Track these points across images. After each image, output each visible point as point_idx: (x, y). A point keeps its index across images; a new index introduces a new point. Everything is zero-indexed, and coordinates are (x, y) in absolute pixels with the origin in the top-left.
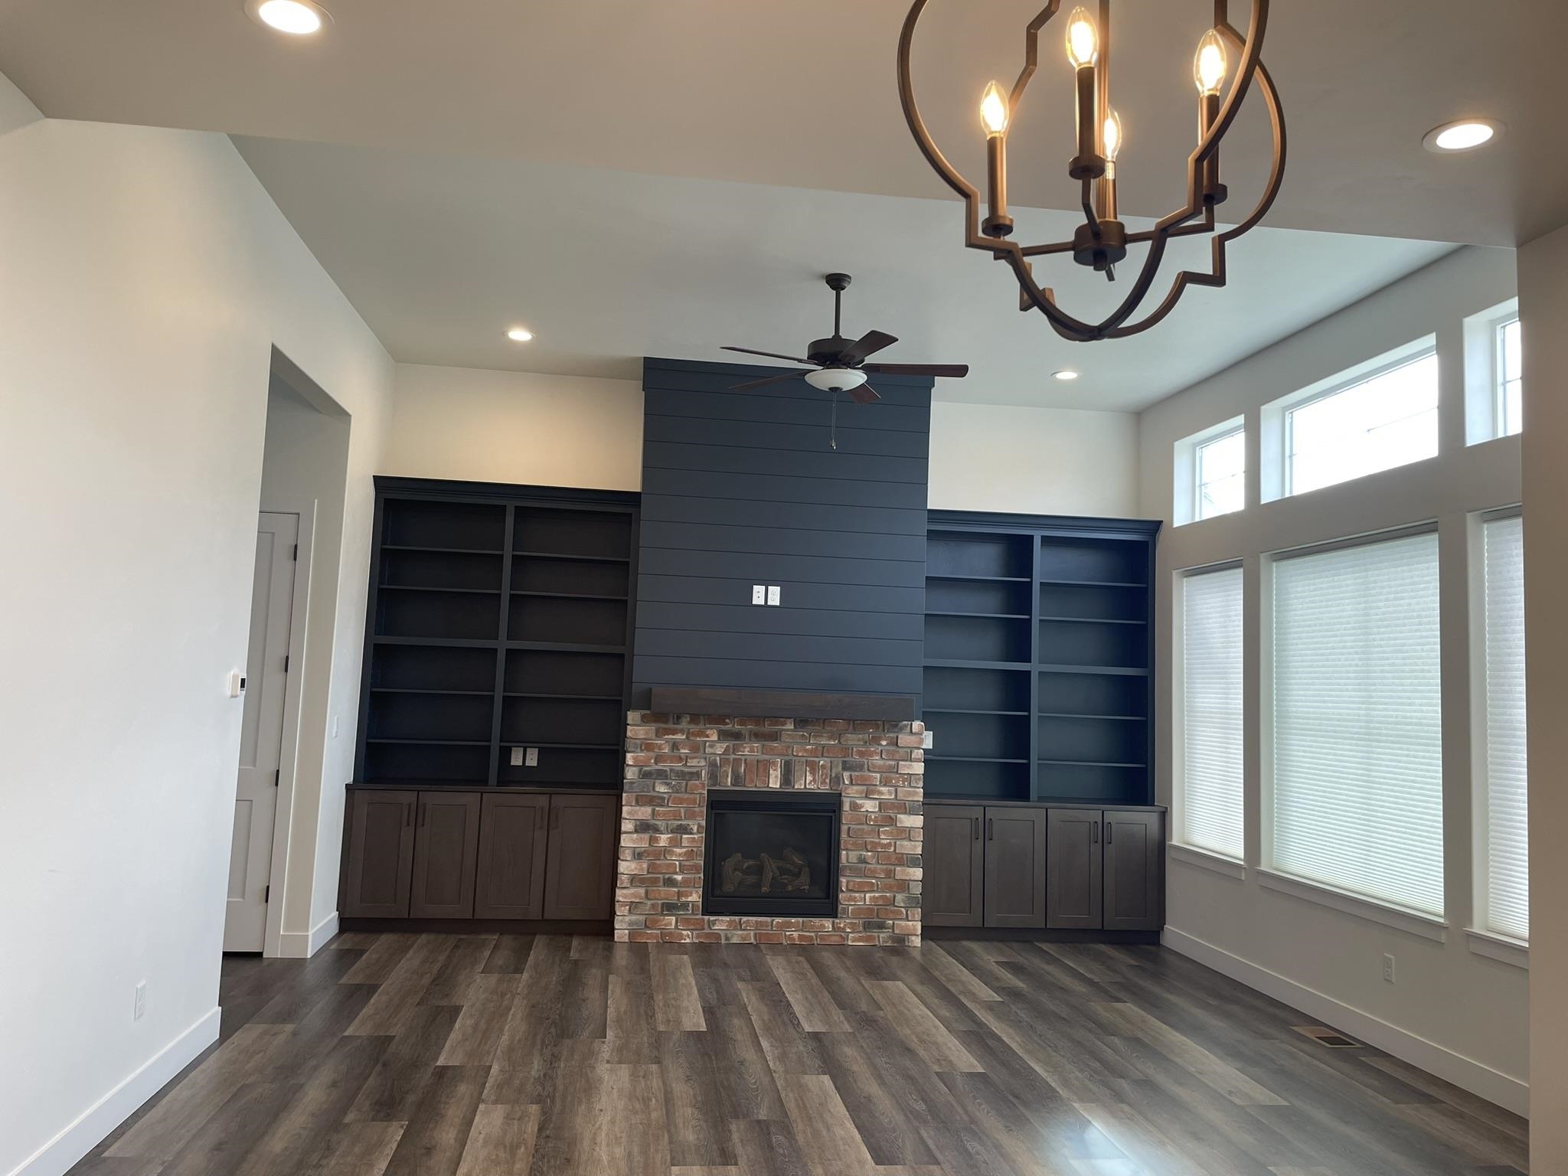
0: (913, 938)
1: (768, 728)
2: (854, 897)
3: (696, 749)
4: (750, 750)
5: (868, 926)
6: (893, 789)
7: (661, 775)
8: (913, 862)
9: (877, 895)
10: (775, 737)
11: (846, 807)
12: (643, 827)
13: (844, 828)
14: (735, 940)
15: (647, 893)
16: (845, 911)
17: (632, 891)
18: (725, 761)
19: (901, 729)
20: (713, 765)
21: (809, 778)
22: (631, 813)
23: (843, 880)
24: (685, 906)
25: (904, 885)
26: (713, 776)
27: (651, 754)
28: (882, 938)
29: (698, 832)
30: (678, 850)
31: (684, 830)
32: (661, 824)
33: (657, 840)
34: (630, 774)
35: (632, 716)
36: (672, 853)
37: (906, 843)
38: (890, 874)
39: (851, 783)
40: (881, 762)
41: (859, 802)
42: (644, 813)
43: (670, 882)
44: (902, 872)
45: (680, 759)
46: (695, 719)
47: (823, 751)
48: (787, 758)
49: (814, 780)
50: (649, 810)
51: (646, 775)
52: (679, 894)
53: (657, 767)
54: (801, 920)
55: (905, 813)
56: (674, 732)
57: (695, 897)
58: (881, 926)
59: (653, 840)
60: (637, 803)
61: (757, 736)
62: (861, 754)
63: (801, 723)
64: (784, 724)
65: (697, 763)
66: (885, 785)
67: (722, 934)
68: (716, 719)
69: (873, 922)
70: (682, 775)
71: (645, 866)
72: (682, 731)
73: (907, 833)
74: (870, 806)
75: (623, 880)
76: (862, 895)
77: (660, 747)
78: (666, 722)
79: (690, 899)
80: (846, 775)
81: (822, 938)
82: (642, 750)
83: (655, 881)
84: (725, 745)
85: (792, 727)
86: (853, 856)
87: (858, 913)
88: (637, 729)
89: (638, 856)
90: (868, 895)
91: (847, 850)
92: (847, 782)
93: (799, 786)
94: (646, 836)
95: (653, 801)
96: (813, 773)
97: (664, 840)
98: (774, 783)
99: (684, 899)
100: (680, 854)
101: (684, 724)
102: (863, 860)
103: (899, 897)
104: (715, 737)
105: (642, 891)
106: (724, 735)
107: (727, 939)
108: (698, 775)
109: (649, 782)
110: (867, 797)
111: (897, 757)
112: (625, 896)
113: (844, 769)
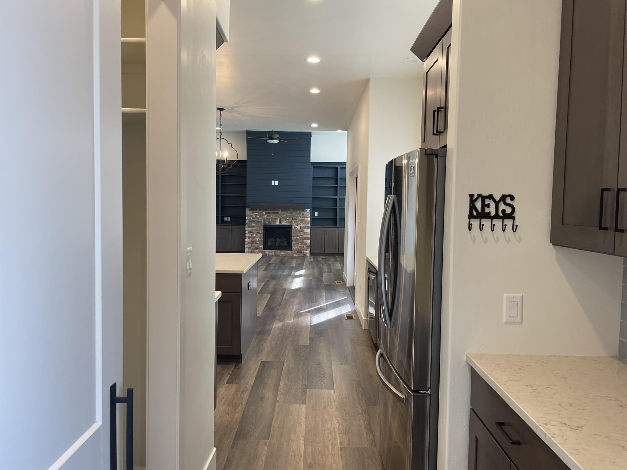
0: (308, 255)
1: (276, 211)
2: (295, 246)
3: (260, 216)
4: (272, 216)
5: (298, 252)
6: (303, 224)
7: (253, 221)
8: (308, 239)
9: (300, 246)
10: (277, 213)
11: (293, 227)
12: (250, 232)
13: (293, 232)
14: (270, 255)
15: (251, 245)
16: (293, 249)
17: (248, 245)
18: (267, 219)
19: (305, 211)
20: (264, 219)
21: (285, 222)
22: (247, 229)
23: (293, 243)
24: (259, 248)
25: (306, 244)
26: (264, 222)
27: (251, 217)
28: (301, 254)
29: (262, 233)
30: (258, 237)
31: (259, 233)
32: (254, 232)
33: (253, 235)
34: (247, 221)
35: (247, 209)
36: (256, 237)
37: (306, 235)
38: (303, 242)
39: (294, 223)
40: (301, 218)
41: (296, 227)
42: (250, 229)
43: (256, 243)
44: (305, 241)
45: (257, 218)
46: (260, 210)
47: (288, 216)
48: (280, 218)
49: (286, 222)
50: (251, 229)
51: (250, 222)
52: (258, 246)
53: (252, 220)
54: (284, 251)
55: (306, 229)
56: (256, 213)
57: (262, 246)
58: (301, 252)
59: (252, 235)
60: (249, 227)
61: (274, 213)
62: (296, 217)
63: (283, 210)
64: (279, 210)
65: (261, 219)
66: (302, 223)
67: (267, 254)
68: (264, 209)
69: (299, 251)
70: (258, 221)
71: (251, 240)
72: (257, 212)
73: (306, 233)
74: (298, 227)
75: (246, 243)
76: (297, 246)
77: (253, 216)
78: (254, 210)
79: (260, 247)
80: (293, 221)
81: (288, 254)
82: (249, 216)
83: (253, 243)
84: (267, 215)
85: (281, 211)
86: (295, 238)
87: (296, 249)
88: (248, 212)
89: (249, 238)
90: (298, 246)
91: (293, 237)
92: (293, 223)
93: (283, 223)
94: (251, 234)
95: (252, 227)
96: (286, 221)
97: (254, 235)
98: (278, 223)
99: (259, 247)
100: (258, 238)
101: (258, 211)
102: (297, 239)
103: (305, 246)
104: (265, 214)
105: (250, 245)
106: (266, 213)
107: (268, 255)
108: (261, 221)
109: (251, 223)
110: (298, 226)
111: (304, 217)
112: (247, 246)
113: (293, 220)
